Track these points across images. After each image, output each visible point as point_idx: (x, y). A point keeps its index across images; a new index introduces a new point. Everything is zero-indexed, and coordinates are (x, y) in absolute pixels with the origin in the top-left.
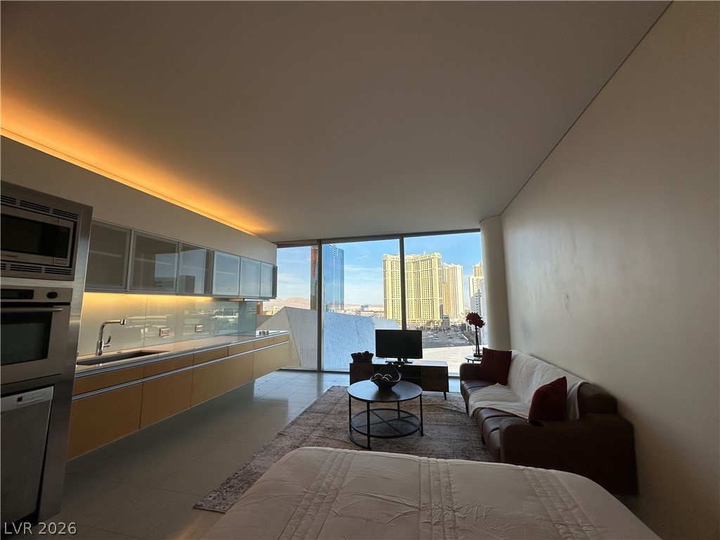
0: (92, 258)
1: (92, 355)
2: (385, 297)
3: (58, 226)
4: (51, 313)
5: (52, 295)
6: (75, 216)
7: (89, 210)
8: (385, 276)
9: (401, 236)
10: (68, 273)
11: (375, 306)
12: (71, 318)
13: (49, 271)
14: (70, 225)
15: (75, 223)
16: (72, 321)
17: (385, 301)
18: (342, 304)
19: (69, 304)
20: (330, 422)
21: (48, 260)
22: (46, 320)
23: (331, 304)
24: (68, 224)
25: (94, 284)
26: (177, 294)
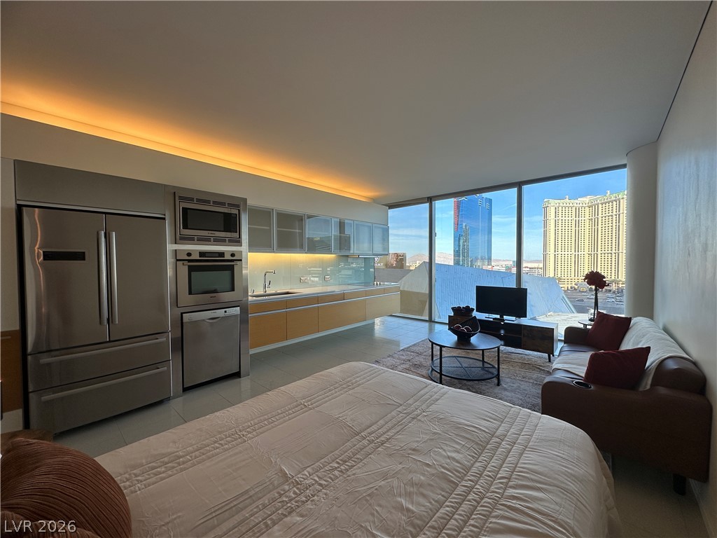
0: (250, 229)
1: (262, 292)
2: (545, 250)
3: (231, 214)
4: (233, 266)
5: (233, 255)
6: (238, 206)
7: (245, 200)
8: (545, 226)
9: (519, 185)
10: (238, 242)
11: (531, 262)
12: (243, 269)
13: (230, 241)
14: (237, 212)
15: (239, 210)
16: (244, 272)
17: (545, 256)
18: (490, 259)
19: (241, 260)
20: (418, 360)
21: (228, 235)
22: (231, 268)
23: (477, 259)
24: (234, 211)
25: (254, 247)
26: (306, 253)
